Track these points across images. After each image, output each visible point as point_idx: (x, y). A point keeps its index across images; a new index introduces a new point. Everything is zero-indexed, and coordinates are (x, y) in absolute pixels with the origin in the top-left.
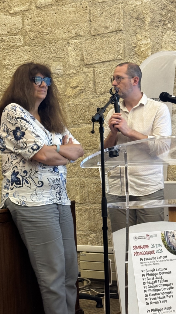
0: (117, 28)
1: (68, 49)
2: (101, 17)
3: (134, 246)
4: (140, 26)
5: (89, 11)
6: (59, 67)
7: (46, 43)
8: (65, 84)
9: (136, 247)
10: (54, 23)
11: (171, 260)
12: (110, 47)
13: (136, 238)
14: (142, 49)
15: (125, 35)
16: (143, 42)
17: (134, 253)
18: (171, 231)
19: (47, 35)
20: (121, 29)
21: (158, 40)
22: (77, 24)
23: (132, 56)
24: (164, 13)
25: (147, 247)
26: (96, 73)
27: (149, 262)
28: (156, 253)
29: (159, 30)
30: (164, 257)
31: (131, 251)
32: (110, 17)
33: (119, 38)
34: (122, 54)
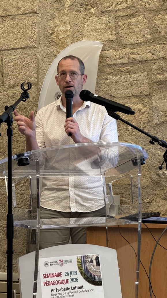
0: (31, 10)
3: (45, 274)
4: (58, 9)
9: (46, 275)
11: (88, 291)
12: (22, 32)
13: (46, 264)
14: (60, 37)
15: (40, 19)
16: (62, 28)
17: (44, 282)
18: (89, 255)
20: (36, 11)
21: (79, 28)
23: (48, 44)
25: (59, 275)
26: (4, 61)
27: (61, 294)
28: (71, 282)
29: (80, 15)
30: (80, 288)
31: (41, 280)
33: (33, 22)
34: (36, 41)
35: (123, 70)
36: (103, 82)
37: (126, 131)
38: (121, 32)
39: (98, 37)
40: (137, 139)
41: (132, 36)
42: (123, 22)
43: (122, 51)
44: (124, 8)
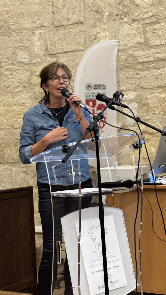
0: (79, 20)
1: (33, 39)
2: (63, 9)
4: (99, 19)
5: (51, 3)
6: (25, 56)
7: (13, 33)
8: (31, 72)
10: (20, 14)
12: (72, 39)
15: (86, 27)
16: (102, 34)
19: (13, 24)
20: (82, 21)
21: (116, 33)
22: (41, 15)
24: (121, 8)
29: (116, 24)
32: (72, 9)
33: (80, 30)
34: (83, 45)
35: (150, 67)
36: (135, 77)
37: (154, 116)
38: (148, 36)
39: (130, 40)
40: (163, 121)
41: (156, 39)
42: (149, 27)
43: (149, 52)
44: (150, 16)
